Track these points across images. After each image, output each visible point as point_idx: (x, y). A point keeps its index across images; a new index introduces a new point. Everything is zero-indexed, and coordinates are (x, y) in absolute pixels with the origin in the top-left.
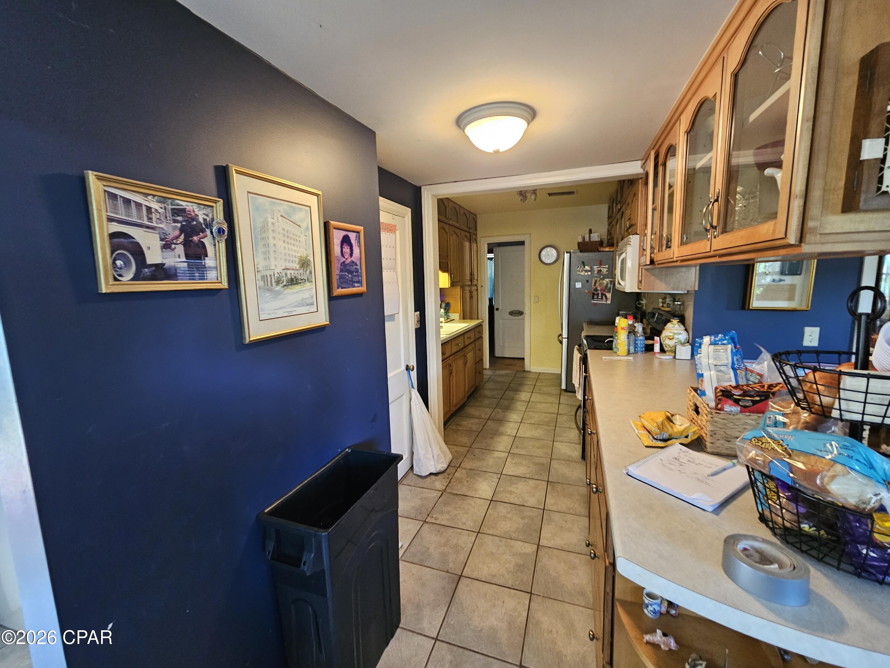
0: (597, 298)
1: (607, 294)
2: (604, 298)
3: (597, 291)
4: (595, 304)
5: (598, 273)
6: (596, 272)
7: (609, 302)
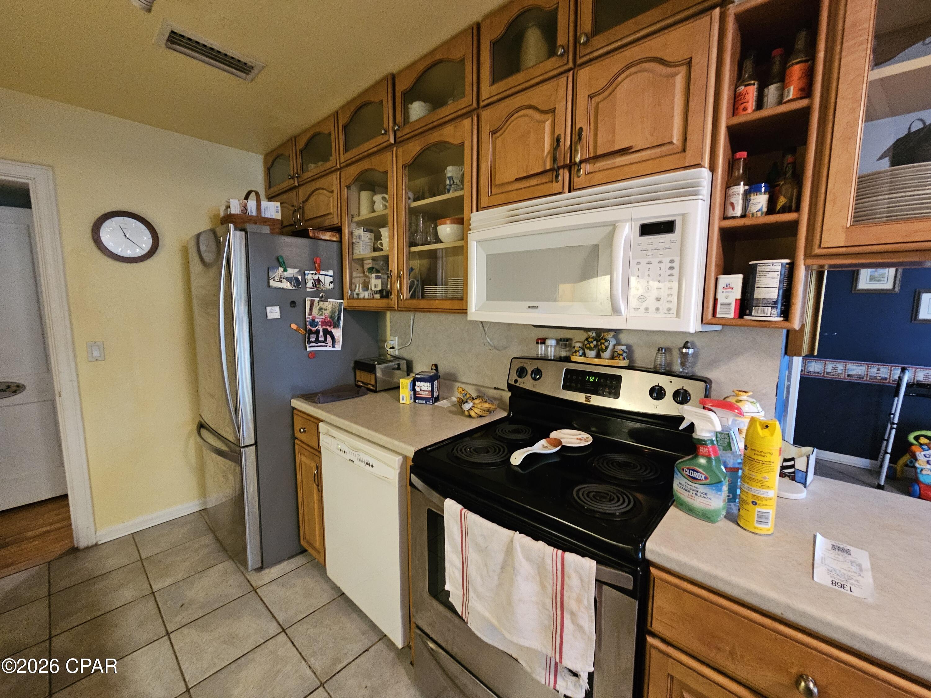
0: (317, 341)
1: (334, 331)
2: (329, 339)
3: (316, 326)
4: (313, 355)
5: (314, 285)
6: (309, 284)
7: (339, 347)
